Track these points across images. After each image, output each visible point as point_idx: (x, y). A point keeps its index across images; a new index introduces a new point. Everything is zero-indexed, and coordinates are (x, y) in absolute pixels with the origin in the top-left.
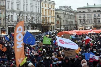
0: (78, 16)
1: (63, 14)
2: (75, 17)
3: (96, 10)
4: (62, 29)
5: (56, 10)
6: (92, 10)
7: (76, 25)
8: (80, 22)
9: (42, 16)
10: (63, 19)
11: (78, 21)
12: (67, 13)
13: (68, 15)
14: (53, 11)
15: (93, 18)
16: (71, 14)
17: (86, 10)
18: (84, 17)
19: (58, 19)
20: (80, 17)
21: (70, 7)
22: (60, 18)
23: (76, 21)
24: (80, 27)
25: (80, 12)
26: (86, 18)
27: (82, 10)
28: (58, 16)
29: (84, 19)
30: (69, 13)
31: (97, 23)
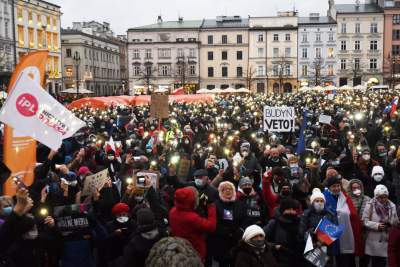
0: (130, 54)
1: (85, 45)
2: (122, 57)
3: (186, 36)
4: (83, 90)
5: (64, 32)
6: (173, 37)
7: (126, 81)
8: (137, 73)
9: (18, 50)
10: (84, 62)
11: (131, 69)
12: (97, 43)
13: (99, 48)
14: (55, 34)
15: (173, 60)
16: (110, 46)
17: (154, 37)
18: (148, 56)
19: (70, 61)
20: (137, 57)
21: (106, 26)
22: (77, 59)
23: (123, 69)
24: (136, 87)
25: (135, 42)
26: (155, 61)
27: (142, 37)
28: (69, 52)
29: (148, 65)
30: (103, 45)
31: (186, 77)
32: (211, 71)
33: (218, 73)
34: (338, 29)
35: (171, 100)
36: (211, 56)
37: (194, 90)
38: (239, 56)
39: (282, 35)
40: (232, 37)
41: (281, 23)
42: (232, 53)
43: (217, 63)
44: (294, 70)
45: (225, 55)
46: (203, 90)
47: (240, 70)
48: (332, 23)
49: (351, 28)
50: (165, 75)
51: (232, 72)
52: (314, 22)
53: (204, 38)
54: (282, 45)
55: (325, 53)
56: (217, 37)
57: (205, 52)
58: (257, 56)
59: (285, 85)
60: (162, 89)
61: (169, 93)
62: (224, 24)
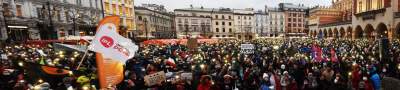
0: (177, 20)
1: (150, 15)
2: (172, 22)
3: (205, 15)
4: (150, 36)
5: (136, 8)
6: (199, 14)
7: (175, 33)
8: (181, 29)
10: (149, 24)
11: (177, 28)
12: (157, 14)
13: (159, 17)
15: (199, 24)
16: (165, 16)
17: (189, 14)
18: (186, 22)
19: (141, 22)
20: (180, 22)
21: (162, 7)
22: (145, 21)
23: (173, 27)
24: (180, 35)
25: (178, 15)
26: (190, 24)
27: (183, 13)
28: (140, 18)
29: (187, 26)
30: (161, 16)
31: (205, 31)
32: (217, 30)
33: (221, 31)
34: (268, 17)
35: (199, 41)
36: (217, 24)
37: (210, 37)
38: (230, 24)
39: (248, 17)
40: (226, 16)
41: (247, 12)
42: (227, 23)
43: (220, 26)
44: (253, 31)
45: (223, 24)
46: (214, 37)
47: (230, 30)
48: (267, 14)
49: (274, 17)
50: (195, 30)
51: (227, 30)
52: (260, 13)
53: (214, 16)
54: (248, 21)
55: (265, 25)
56: (220, 16)
57: (214, 22)
58: (237, 24)
59: (249, 36)
60: (194, 37)
61: (198, 38)
62: (223, 11)
